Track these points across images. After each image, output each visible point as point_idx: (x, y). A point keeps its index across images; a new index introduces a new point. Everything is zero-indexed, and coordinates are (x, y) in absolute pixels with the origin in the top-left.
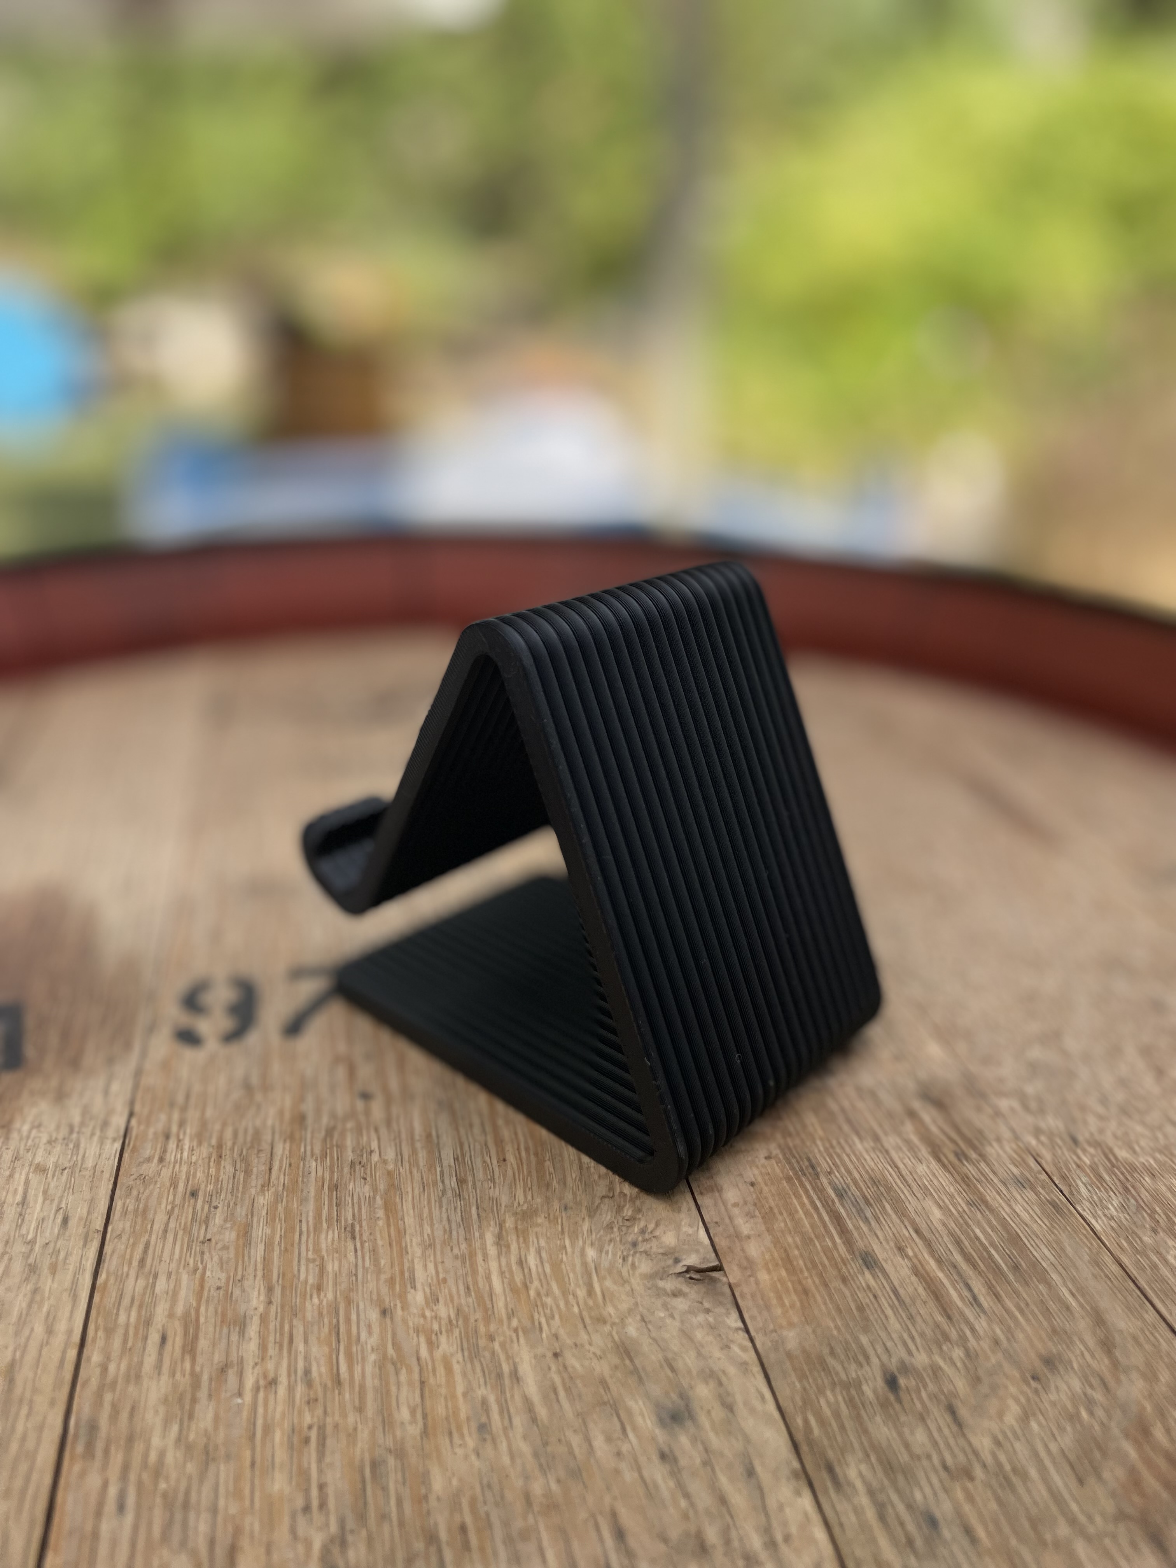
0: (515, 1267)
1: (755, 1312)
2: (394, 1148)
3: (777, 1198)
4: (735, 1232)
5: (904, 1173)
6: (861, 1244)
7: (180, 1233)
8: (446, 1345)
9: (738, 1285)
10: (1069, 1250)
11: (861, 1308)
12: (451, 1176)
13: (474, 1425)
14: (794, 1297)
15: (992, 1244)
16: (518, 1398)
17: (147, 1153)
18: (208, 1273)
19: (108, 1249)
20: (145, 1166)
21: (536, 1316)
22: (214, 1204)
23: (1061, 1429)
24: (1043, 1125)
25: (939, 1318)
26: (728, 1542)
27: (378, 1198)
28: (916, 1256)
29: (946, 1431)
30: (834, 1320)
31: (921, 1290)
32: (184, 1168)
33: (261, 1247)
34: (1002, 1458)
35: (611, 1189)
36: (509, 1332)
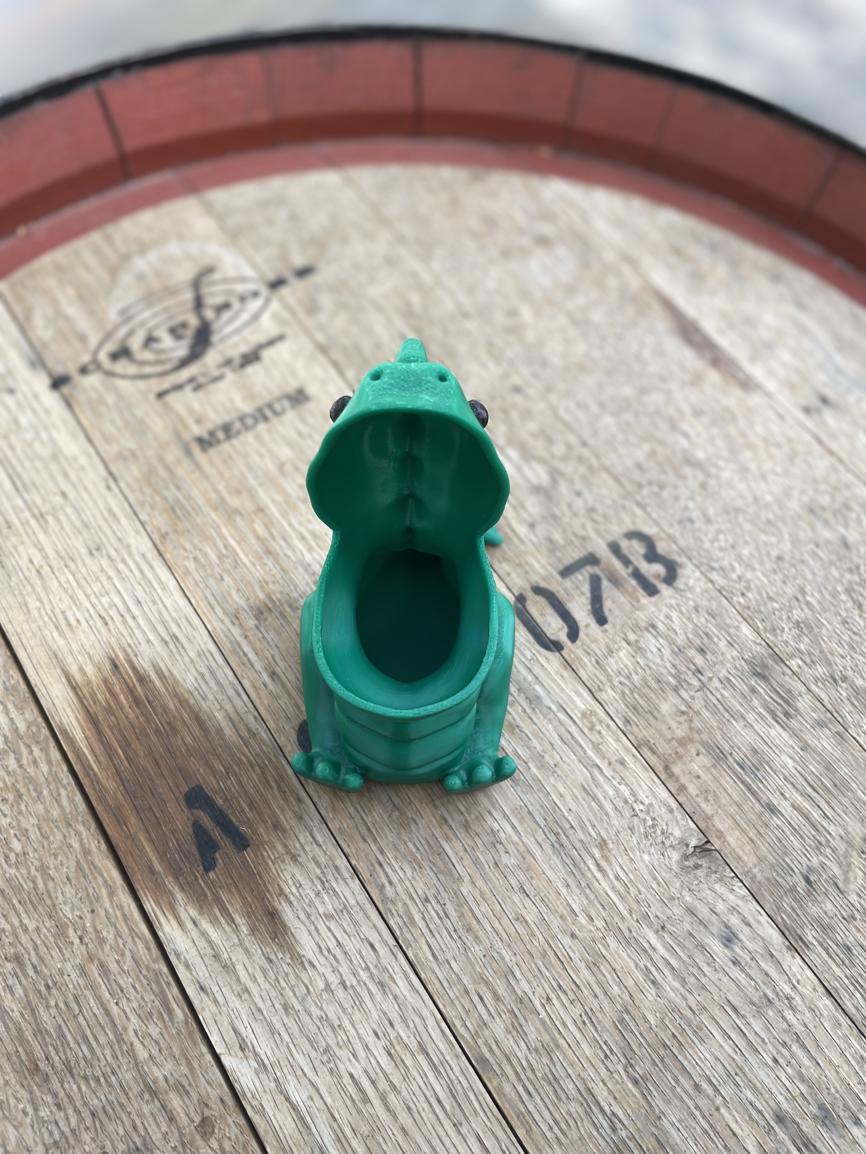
0: (616, 882)
1: (736, 864)
2: (507, 823)
3: (714, 782)
4: (705, 814)
5: (765, 739)
6: (764, 798)
7: (440, 930)
8: (612, 943)
9: (721, 849)
11: (779, 841)
12: (550, 833)
13: (649, 982)
14: (749, 847)
15: (821, 774)
16: (659, 959)
17: (378, 880)
20: (385, 892)
21: (642, 908)
22: (442, 902)
24: (818, 674)
25: (814, 833)
26: (777, 995)
28: (791, 797)
29: (838, 898)
30: (771, 853)
31: (801, 819)
32: (407, 883)
35: (634, 810)
36: (635, 924)
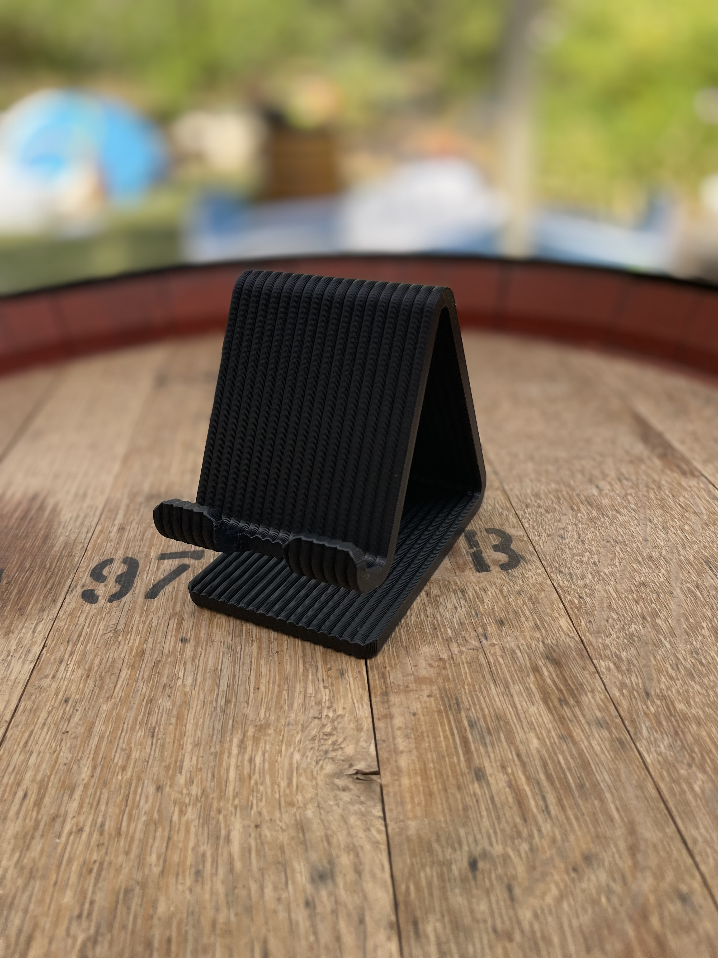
0: (246, 763)
1: (393, 806)
2: (192, 676)
3: (428, 725)
4: (395, 748)
5: (520, 712)
6: (477, 762)
7: (52, 726)
8: (191, 813)
9: (387, 786)
10: (623, 776)
11: (466, 809)
12: (222, 698)
13: (193, 870)
14: (422, 798)
15: (569, 769)
16: (225, 854)
17: (47, 672)
18: (62, 754)
19: (8, 734)
20: (43, 681)
21: (251, 798)
22: (77, 708)
23: (585, 910)
24: (628, 682)
25: (518, 820)
27: (174, 710)
28: (513, 773)
29: (502, 904)
30: (444, 816)
31: (510, 799)
32: (66, 683)
33: (97, 739)
34: (537, 927)
35: (321, 713)
36: (231, 808)
